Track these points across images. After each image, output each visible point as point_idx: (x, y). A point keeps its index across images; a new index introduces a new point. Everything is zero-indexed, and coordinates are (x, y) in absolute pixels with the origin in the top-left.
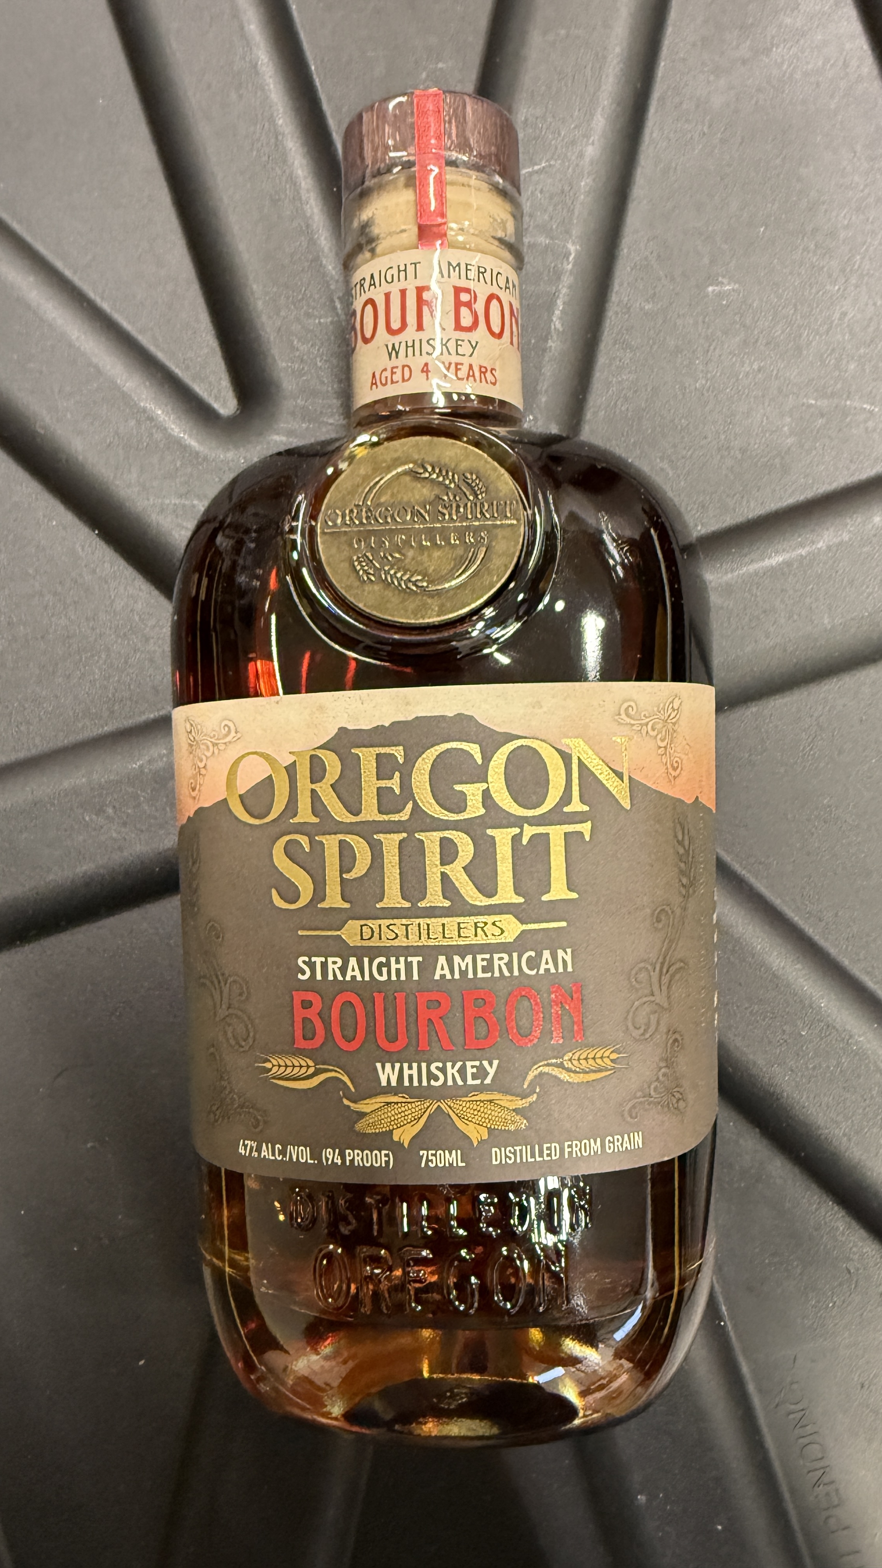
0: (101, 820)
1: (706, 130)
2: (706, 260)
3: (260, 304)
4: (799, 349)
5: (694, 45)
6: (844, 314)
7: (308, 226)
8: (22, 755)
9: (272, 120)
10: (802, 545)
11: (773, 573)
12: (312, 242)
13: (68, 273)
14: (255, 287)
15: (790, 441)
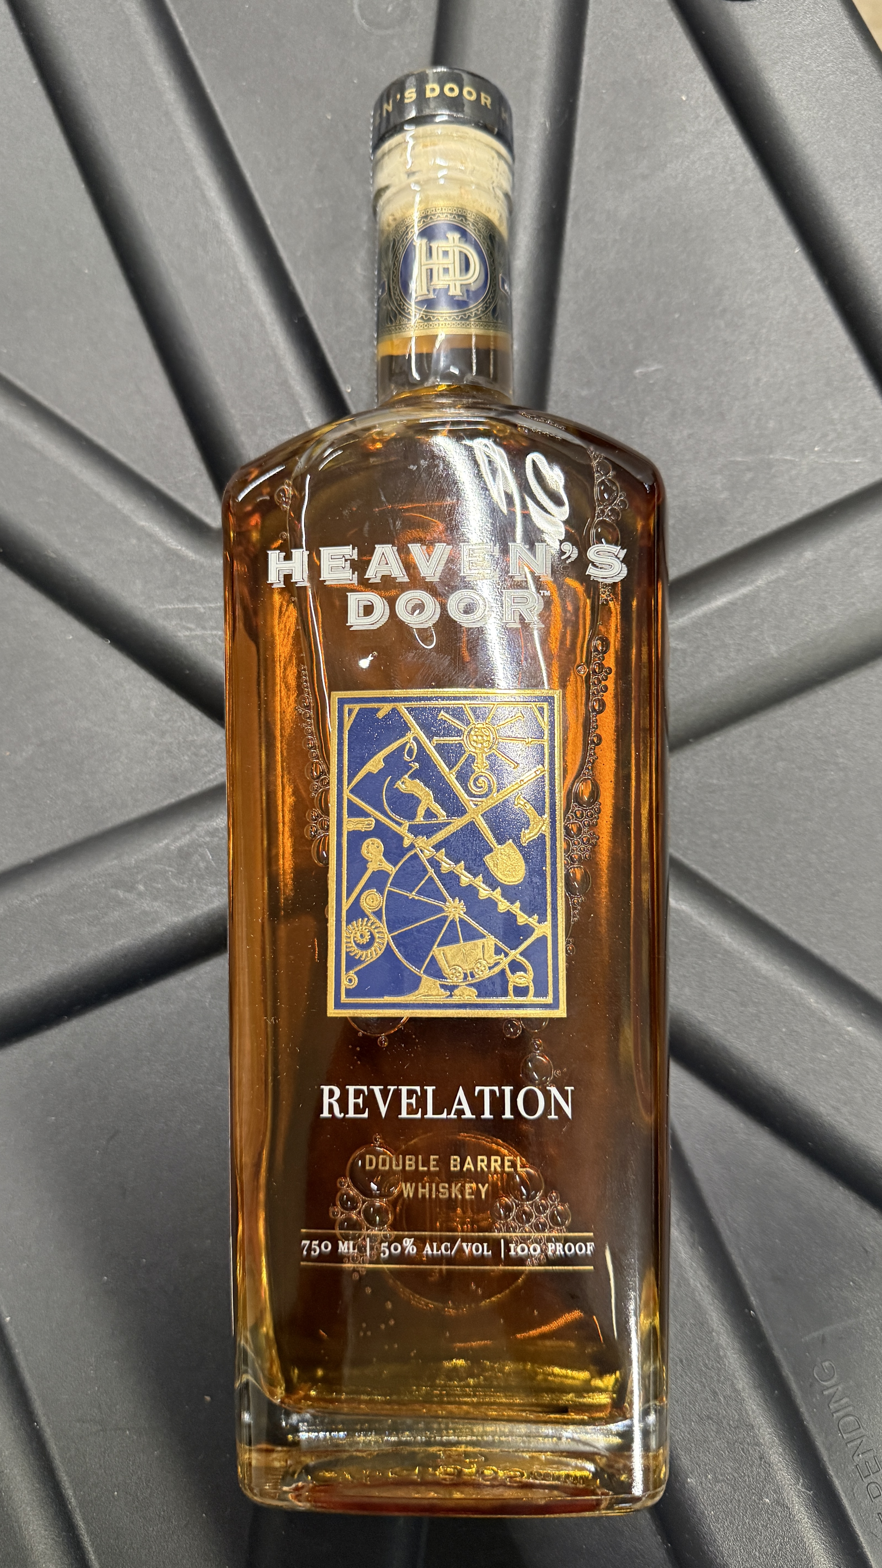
0: (131, 896)
1: (618, 237)
2: (631, 347)
3: (238, 426)
4: (722, 414)
5: (598, 168)
6: (758, 380)
7: (275, 354)
8: (57, 845)
9: (235, 268)
10: (743, 584)
11: (722, 613)
12: (280, 367)
13: (67, 417)
14: (233, 411)
15: (723, 496)
